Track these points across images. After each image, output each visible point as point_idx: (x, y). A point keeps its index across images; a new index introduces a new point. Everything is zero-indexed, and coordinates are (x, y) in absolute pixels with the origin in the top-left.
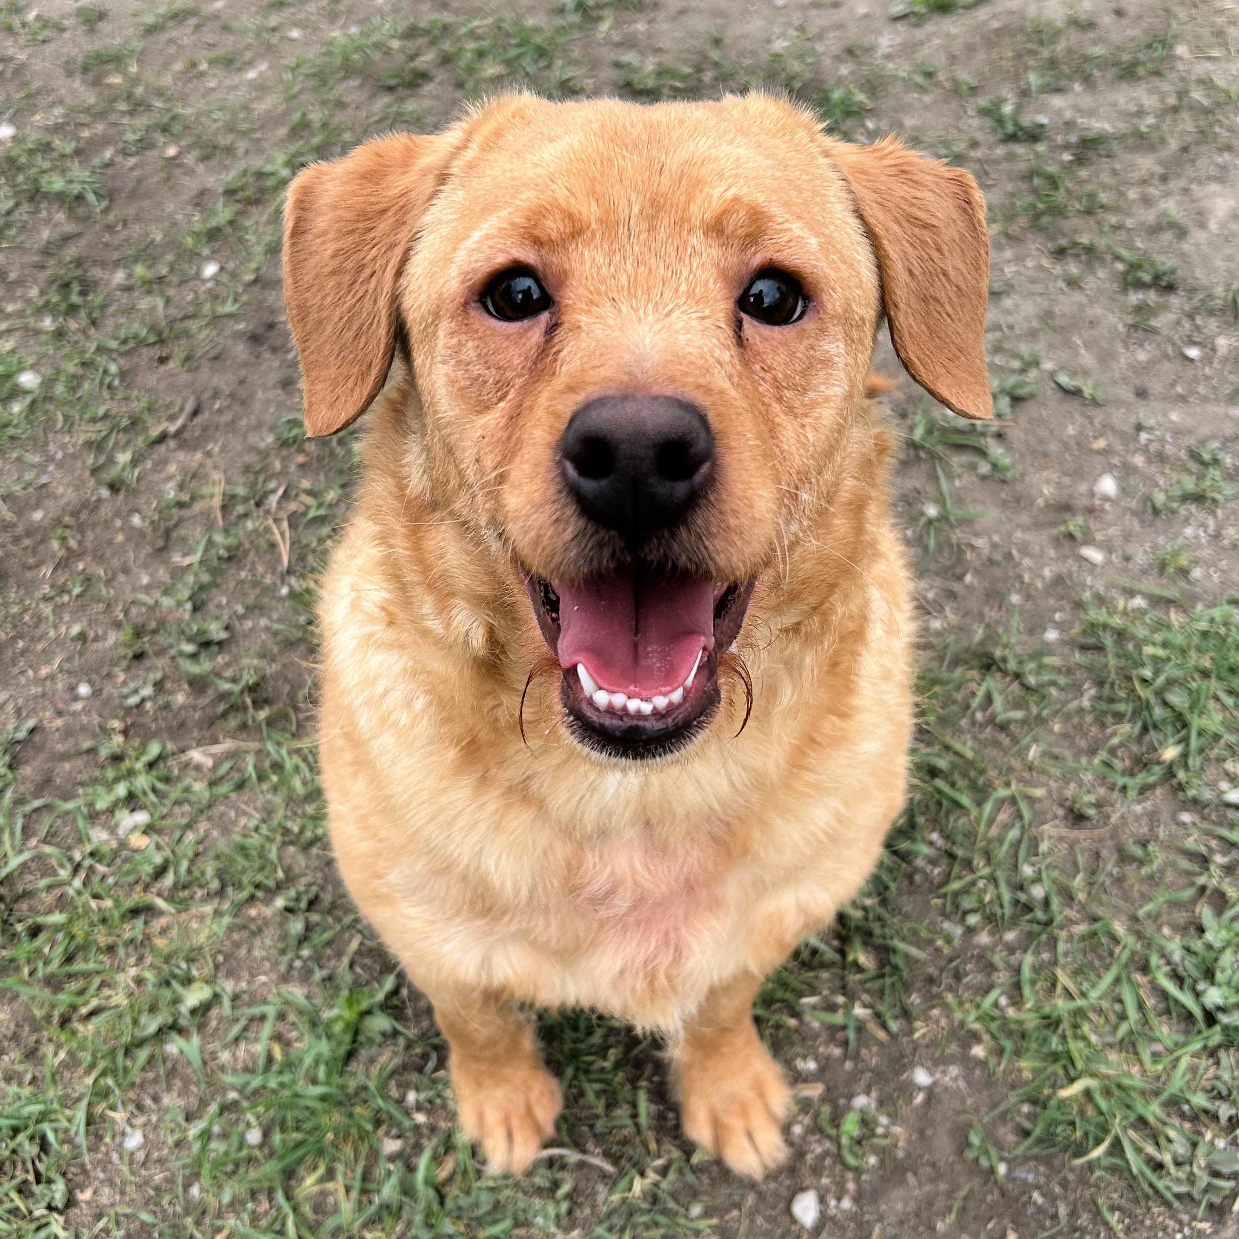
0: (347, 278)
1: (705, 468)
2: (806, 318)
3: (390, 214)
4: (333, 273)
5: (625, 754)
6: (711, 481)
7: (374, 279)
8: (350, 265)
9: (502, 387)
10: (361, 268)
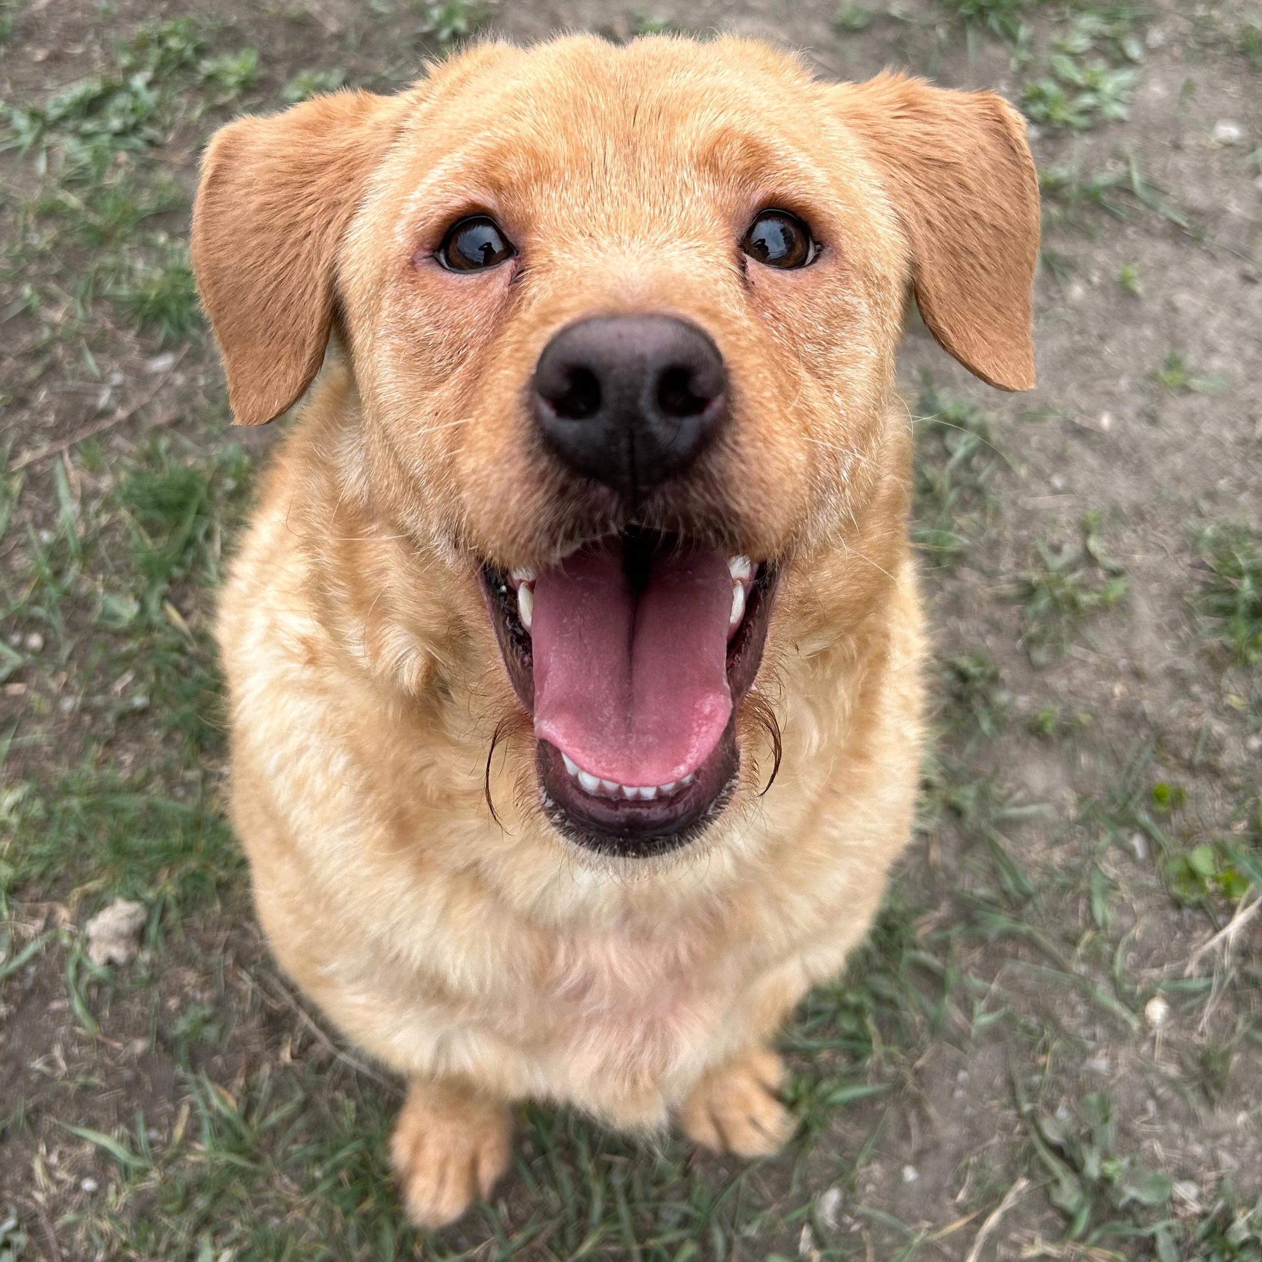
0: (273, 238)
1: (717, 404)
2: (820, 261)
3: (332, 167)
4: (258, 230)
5: (624, 852)
6: (725, 417)
7: (310, 240)
8: (279, 221)
9: (458, 349)
10: (292, 226)
